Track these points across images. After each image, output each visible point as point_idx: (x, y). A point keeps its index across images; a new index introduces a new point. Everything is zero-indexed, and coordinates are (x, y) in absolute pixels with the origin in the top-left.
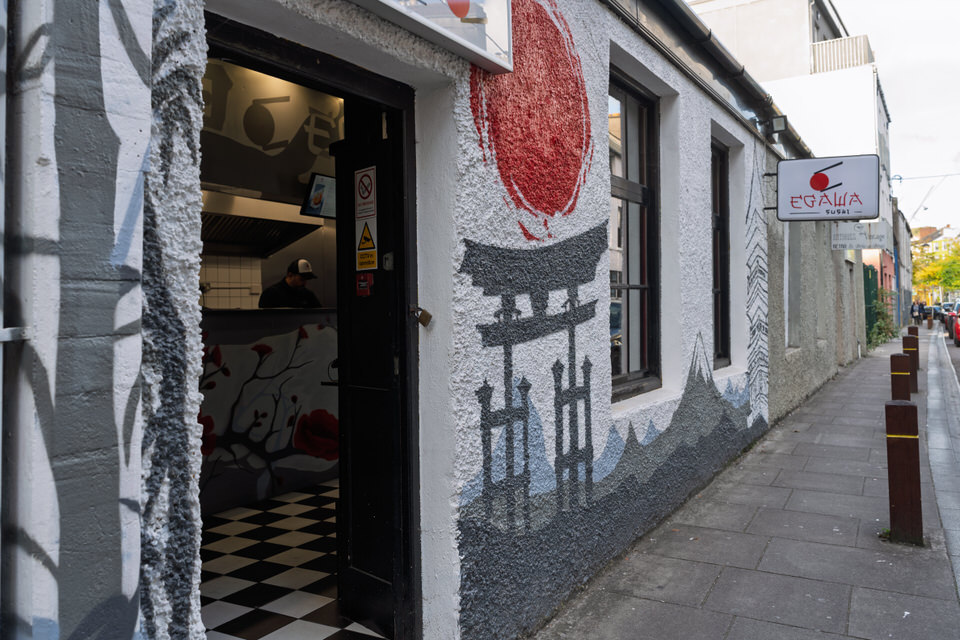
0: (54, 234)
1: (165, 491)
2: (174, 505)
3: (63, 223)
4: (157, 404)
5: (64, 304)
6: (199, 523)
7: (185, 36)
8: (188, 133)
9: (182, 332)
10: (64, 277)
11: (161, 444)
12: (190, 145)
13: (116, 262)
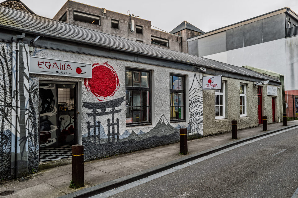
0: (19, 106)
1: (34, 129)
2: (35, 131)
3: (20, 105)
4: (33, 121)
5: (20, 112)
6: (38, 133)
7: (36, 85)
8: (37, 95)
9: (36, 114)
10: (20, 110)
11: (33, 125)
12: (37, 96)
13: (25, 108)
